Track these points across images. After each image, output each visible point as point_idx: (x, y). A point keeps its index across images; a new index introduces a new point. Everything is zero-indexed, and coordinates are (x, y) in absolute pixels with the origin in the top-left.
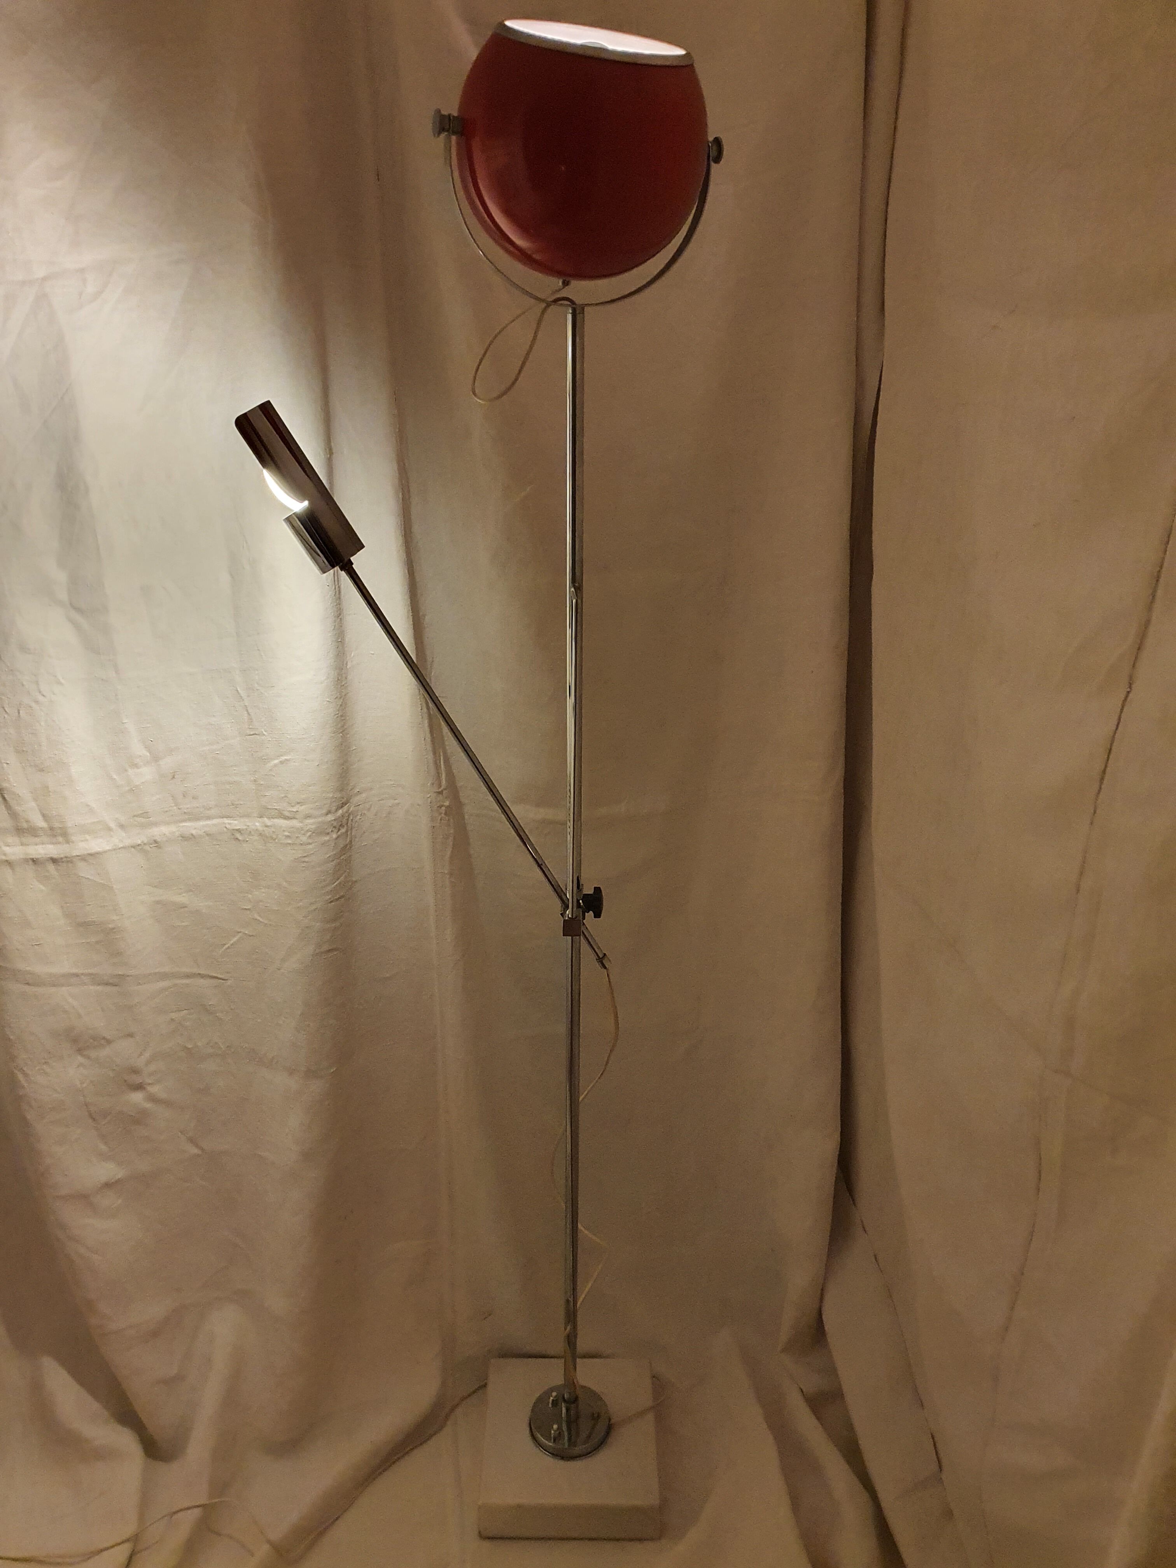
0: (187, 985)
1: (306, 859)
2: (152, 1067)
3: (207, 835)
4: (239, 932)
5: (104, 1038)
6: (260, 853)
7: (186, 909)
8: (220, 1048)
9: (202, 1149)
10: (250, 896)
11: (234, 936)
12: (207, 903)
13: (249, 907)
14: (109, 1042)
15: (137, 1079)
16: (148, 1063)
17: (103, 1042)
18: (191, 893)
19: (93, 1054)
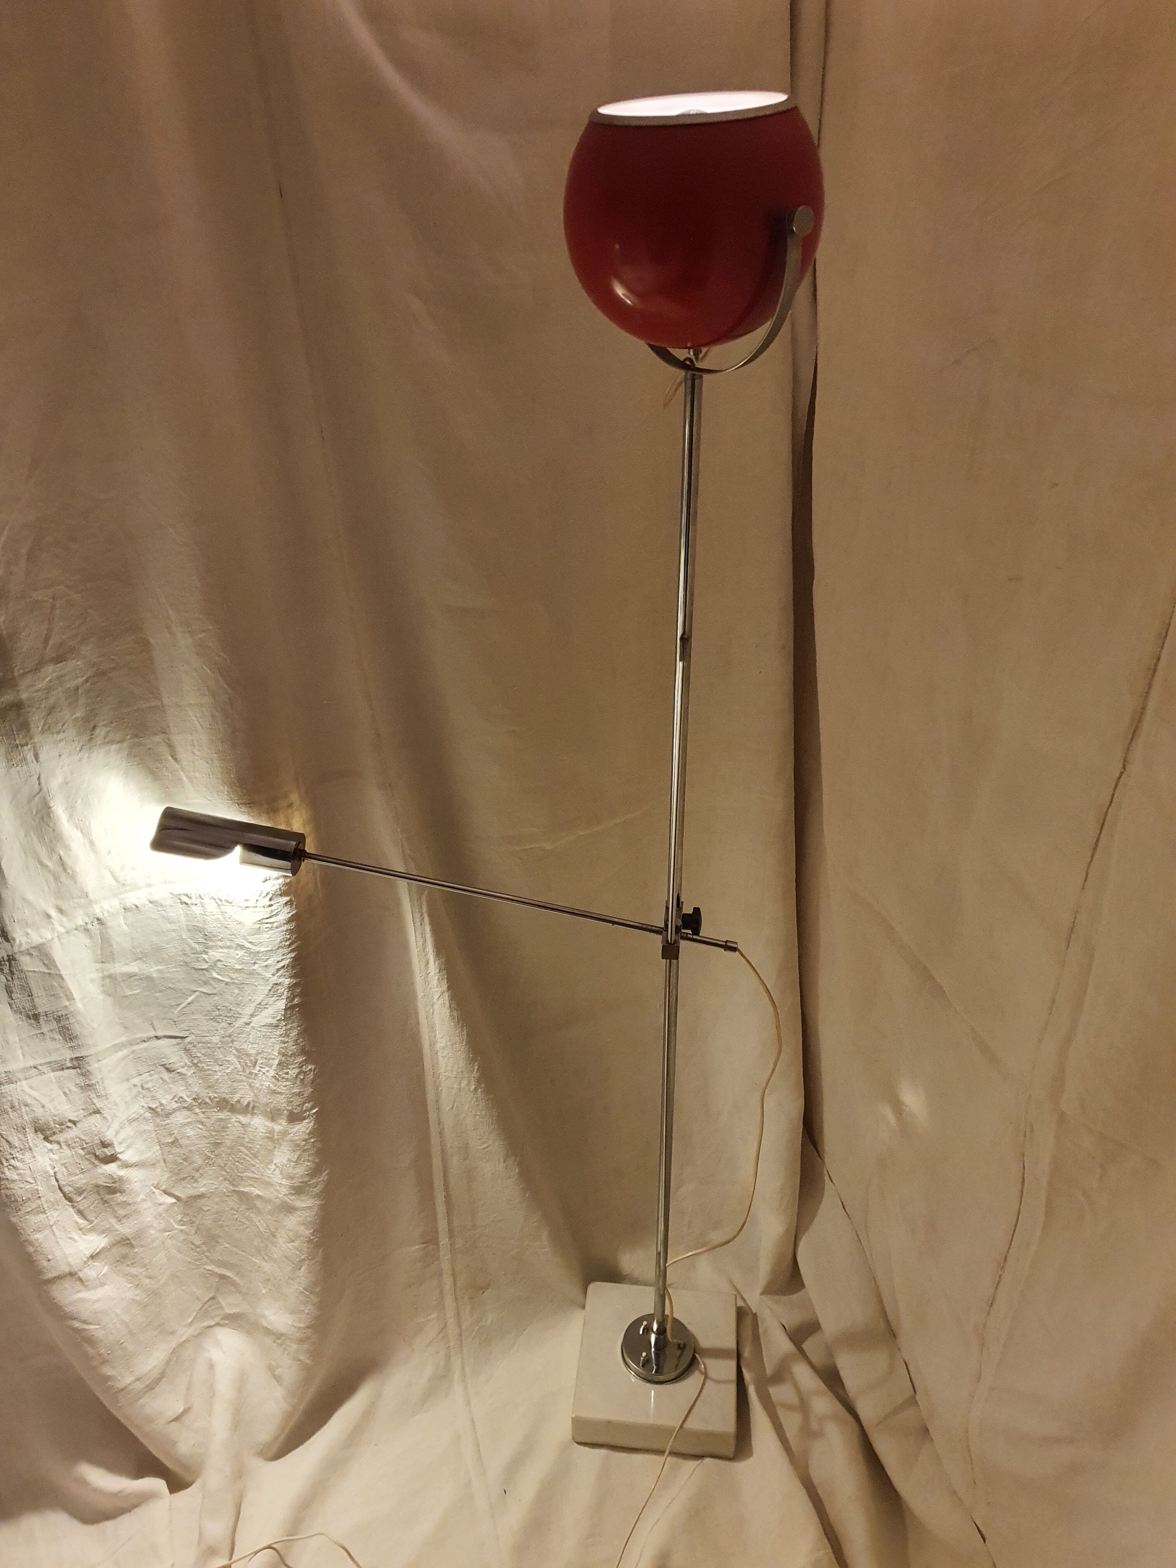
0: (146, 1049)
1: (268, 921)
2: (122, 1136)
3: (151, 902)
4: (195, 991)
5: (70, 1121)
6: (213, 915)
7: (136, 977)
8: (185, 1101)
9: (177, 1198)
10: (205, 956)
11: (191, 995)
12: (156, 968)
13: (206, 967)
14: (74, 1123)
15: (108, 1152)
16: (117, 1133)
17: (69, 1124)
18: (138, 961)
19: (61, 1137)
